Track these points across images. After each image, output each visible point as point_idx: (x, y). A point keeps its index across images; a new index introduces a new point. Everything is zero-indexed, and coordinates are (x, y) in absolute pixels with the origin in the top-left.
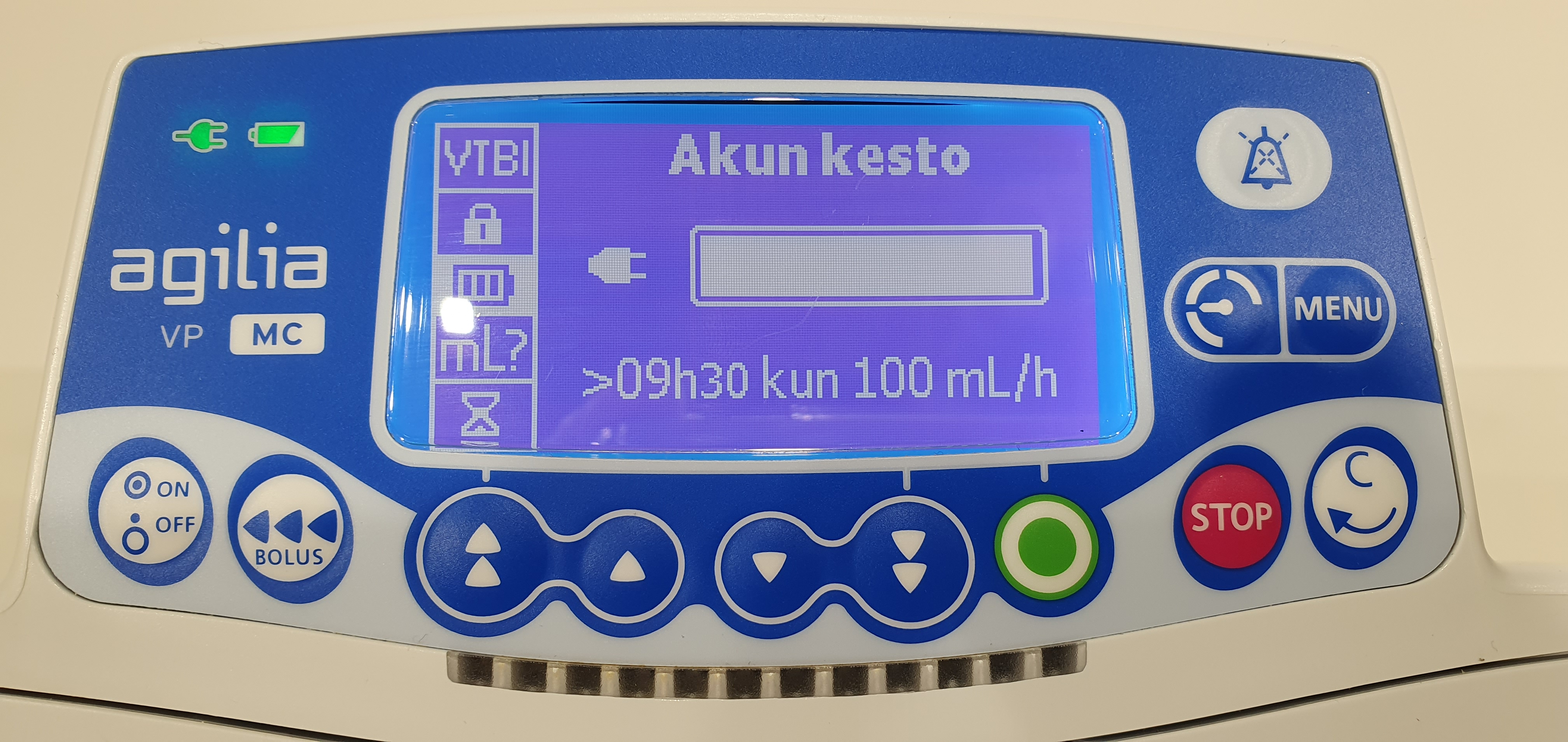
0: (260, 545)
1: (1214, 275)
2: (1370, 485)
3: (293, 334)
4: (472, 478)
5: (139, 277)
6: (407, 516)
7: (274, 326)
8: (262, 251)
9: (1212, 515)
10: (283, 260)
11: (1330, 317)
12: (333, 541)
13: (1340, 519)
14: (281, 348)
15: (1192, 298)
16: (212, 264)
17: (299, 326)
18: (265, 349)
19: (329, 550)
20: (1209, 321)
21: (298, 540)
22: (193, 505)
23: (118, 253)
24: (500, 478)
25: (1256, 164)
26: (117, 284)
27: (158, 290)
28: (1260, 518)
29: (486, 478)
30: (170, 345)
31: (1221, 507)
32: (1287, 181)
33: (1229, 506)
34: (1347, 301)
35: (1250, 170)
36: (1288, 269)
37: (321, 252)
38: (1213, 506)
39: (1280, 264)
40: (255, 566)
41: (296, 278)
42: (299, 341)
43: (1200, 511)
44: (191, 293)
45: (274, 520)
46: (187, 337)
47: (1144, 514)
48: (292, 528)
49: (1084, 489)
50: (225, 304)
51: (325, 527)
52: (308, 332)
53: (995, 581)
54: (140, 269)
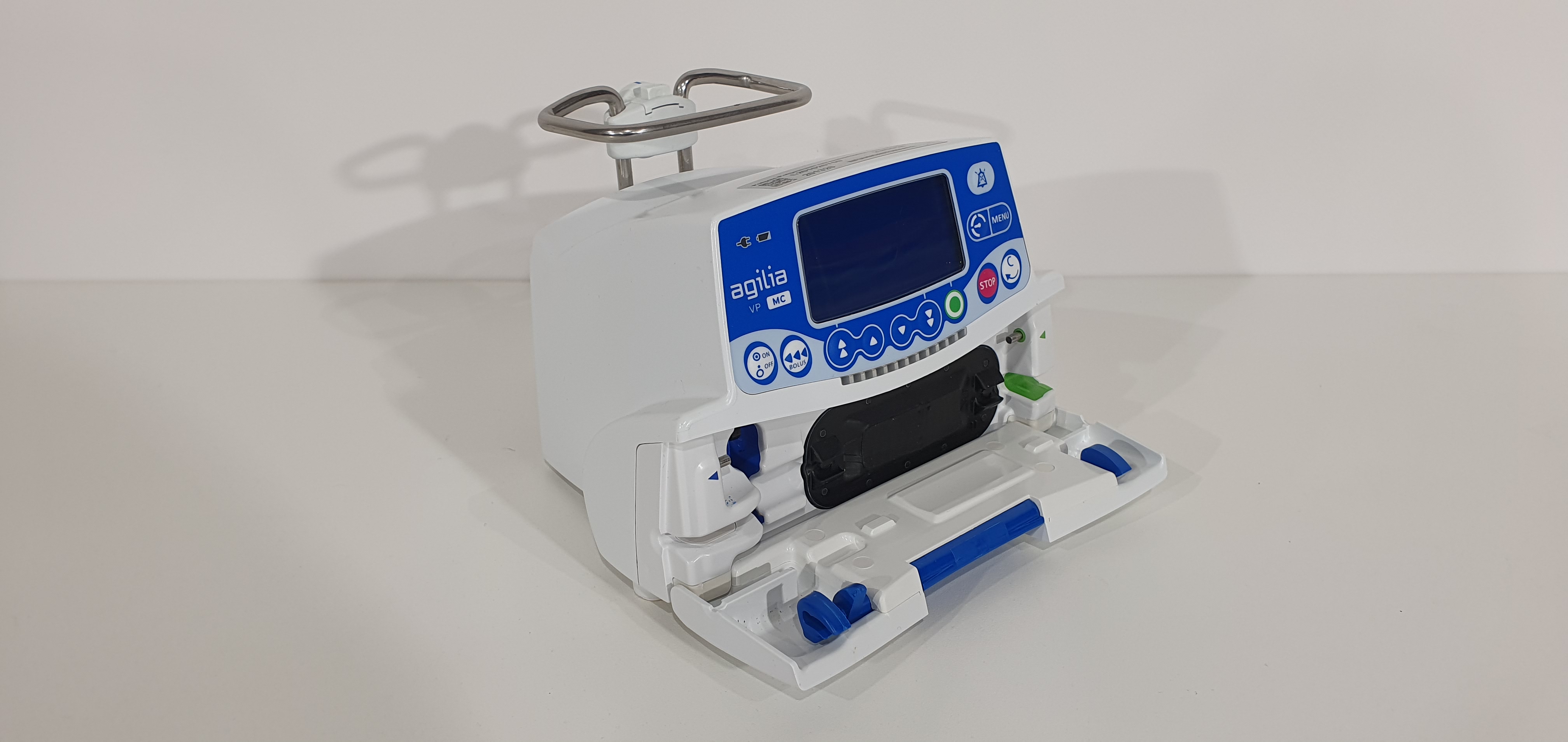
0: (790, 364)
1: (975, 217)
2: (1013, 265)
3: (783, 299)
4: (835, 327)
5: (739, 293)
6: (823, 342)
7: (778, 298)
8: (769, 275)
9: (984, 284)
10: (775, 276)
11: (1000, 221)
12: (806, 356)
13: (1008, 276)
14: (782, 304)
15: (972, 225)
16: (757, 282)
17: (784, 296)
18: (778, 305)
19: (806, 359)
20: (977, 230)
21: (800, 359)
22: (771, 359)
23: (732, 287)
24: (840, 325)
25: (980, 181)
26: (734, 297)
27: (746, 296)
28: (994, 281)
29: (837, 326)
30: (753, 312)
31: (986, 281)
32: (986, 183)
33: (987, 281)
34: (1002, 215)
35: (979, 183)
36: (990, 209)
37: (783, 271)
38: (984, 282)
39: (988, 208)
40: (789, 370)
41: (779, 281)
42: (785, 301)
43: (982, 284)
44: (754, 294)
45: (793, 355)
46: (757, 308)
47: (971, 289)
48: (797, 356)
49: (960, 286)
50: (764, 295)
51: (804, 353)
52: (787, 297)
53: (946, 318)
54: (739, 290)
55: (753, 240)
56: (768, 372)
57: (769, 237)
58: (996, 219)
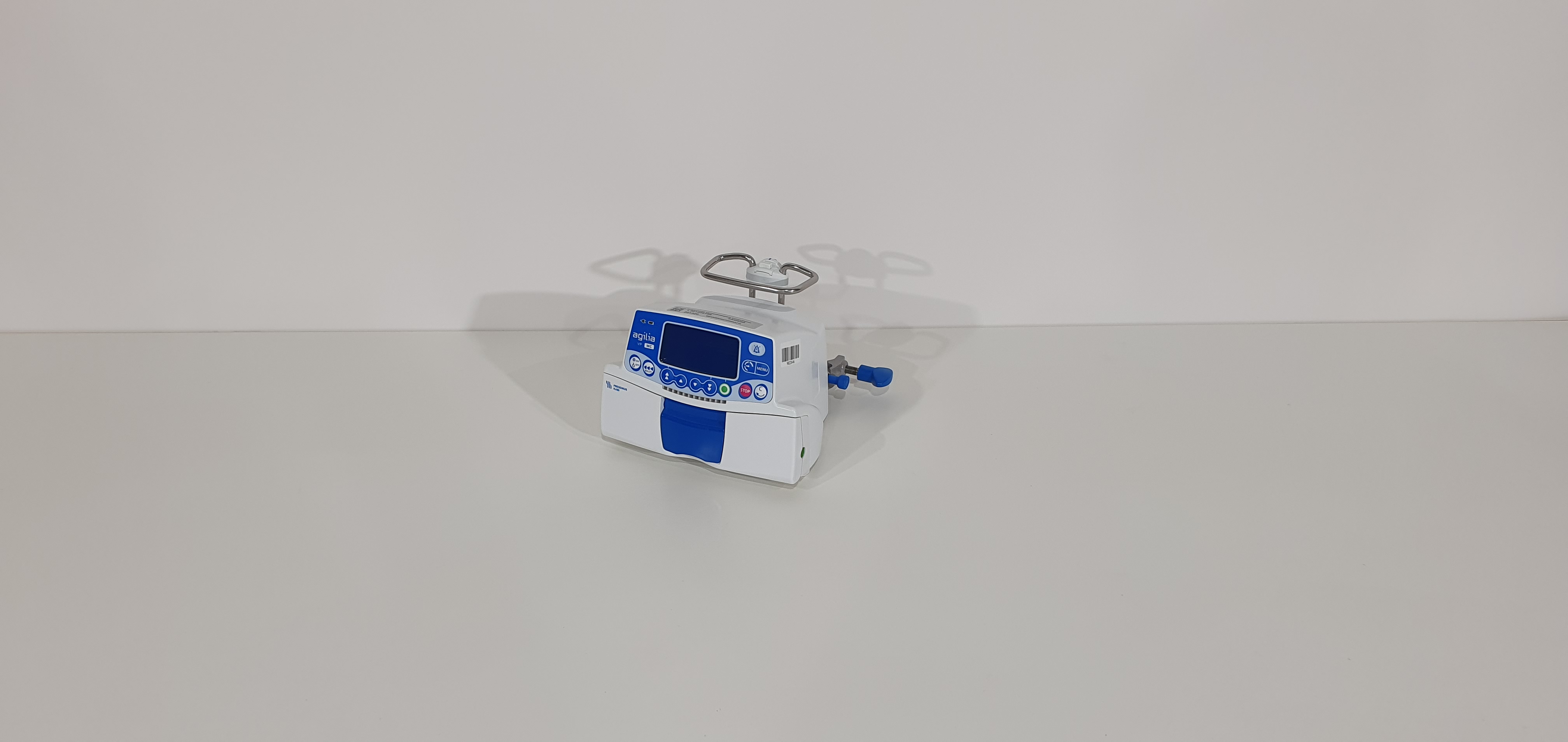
1: (748, 362)
4: (667, 367)
6: (660, 370)
7: (649, 345)
10: (651, 338)
13: (758, 394)
14: (649, 348)
15: (745, 364)
16: (643, 336)
18: (648, 348)
19: (652, 372)
20: (747, 367)
21: (650, 370)
22: (639, 363)
23: (634, 333)
24: (670, 368)
25: (756, 350)
26: (634, 336)
27: (638, 338)
31: (744, 389)
32: (759, 352)
36: (757, 363)
39: (756, 362)
40: (645, 371)
43: (742, 389)
44: (641, 339)
47: (736, 388)
48: (649, 368)
49: (731, 384)
50: (644, 341)
51: (652, 369)
52: (652, 347)
53: (718, 391)
54: (636, 335)
55: (647, 322)
56: (636, 367)
57: (653, 324)
58: (759, 369)
